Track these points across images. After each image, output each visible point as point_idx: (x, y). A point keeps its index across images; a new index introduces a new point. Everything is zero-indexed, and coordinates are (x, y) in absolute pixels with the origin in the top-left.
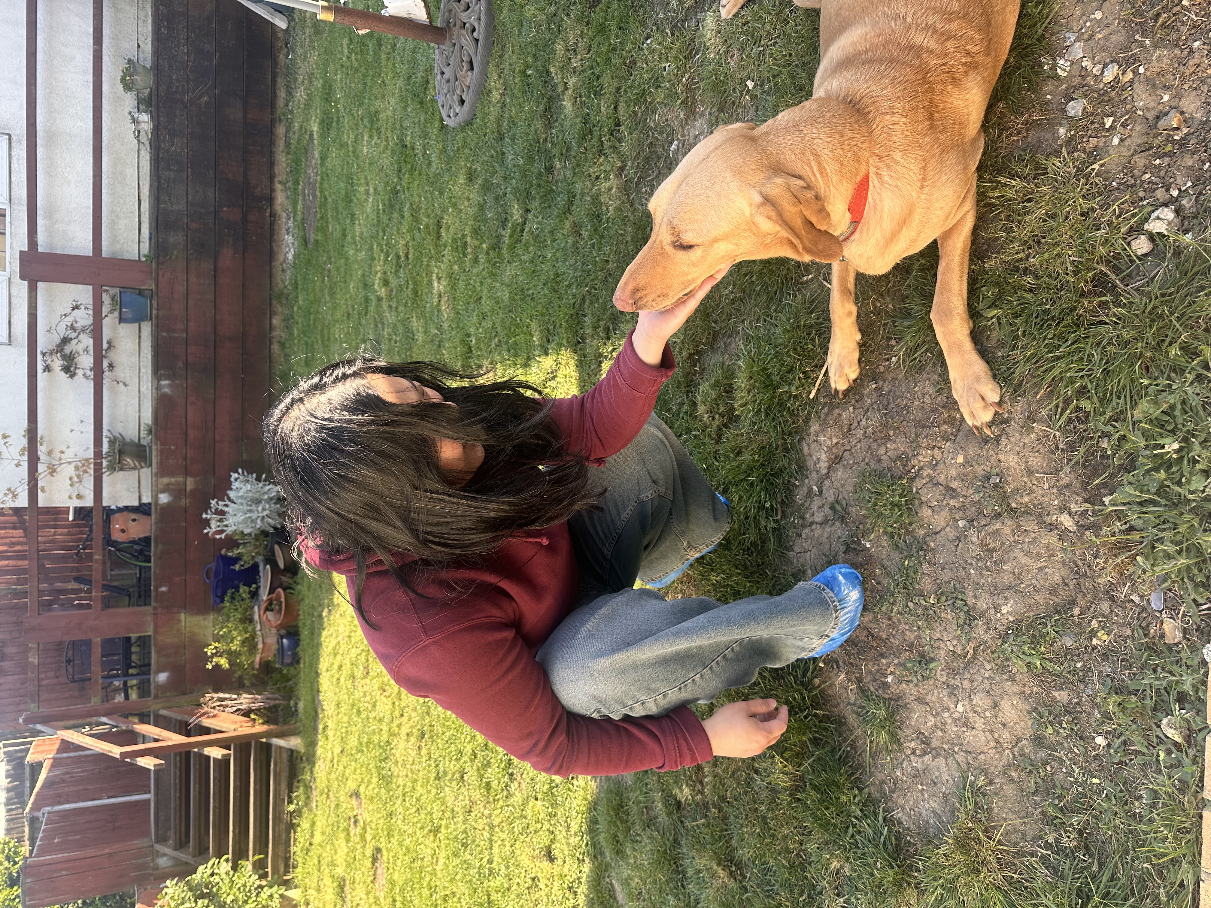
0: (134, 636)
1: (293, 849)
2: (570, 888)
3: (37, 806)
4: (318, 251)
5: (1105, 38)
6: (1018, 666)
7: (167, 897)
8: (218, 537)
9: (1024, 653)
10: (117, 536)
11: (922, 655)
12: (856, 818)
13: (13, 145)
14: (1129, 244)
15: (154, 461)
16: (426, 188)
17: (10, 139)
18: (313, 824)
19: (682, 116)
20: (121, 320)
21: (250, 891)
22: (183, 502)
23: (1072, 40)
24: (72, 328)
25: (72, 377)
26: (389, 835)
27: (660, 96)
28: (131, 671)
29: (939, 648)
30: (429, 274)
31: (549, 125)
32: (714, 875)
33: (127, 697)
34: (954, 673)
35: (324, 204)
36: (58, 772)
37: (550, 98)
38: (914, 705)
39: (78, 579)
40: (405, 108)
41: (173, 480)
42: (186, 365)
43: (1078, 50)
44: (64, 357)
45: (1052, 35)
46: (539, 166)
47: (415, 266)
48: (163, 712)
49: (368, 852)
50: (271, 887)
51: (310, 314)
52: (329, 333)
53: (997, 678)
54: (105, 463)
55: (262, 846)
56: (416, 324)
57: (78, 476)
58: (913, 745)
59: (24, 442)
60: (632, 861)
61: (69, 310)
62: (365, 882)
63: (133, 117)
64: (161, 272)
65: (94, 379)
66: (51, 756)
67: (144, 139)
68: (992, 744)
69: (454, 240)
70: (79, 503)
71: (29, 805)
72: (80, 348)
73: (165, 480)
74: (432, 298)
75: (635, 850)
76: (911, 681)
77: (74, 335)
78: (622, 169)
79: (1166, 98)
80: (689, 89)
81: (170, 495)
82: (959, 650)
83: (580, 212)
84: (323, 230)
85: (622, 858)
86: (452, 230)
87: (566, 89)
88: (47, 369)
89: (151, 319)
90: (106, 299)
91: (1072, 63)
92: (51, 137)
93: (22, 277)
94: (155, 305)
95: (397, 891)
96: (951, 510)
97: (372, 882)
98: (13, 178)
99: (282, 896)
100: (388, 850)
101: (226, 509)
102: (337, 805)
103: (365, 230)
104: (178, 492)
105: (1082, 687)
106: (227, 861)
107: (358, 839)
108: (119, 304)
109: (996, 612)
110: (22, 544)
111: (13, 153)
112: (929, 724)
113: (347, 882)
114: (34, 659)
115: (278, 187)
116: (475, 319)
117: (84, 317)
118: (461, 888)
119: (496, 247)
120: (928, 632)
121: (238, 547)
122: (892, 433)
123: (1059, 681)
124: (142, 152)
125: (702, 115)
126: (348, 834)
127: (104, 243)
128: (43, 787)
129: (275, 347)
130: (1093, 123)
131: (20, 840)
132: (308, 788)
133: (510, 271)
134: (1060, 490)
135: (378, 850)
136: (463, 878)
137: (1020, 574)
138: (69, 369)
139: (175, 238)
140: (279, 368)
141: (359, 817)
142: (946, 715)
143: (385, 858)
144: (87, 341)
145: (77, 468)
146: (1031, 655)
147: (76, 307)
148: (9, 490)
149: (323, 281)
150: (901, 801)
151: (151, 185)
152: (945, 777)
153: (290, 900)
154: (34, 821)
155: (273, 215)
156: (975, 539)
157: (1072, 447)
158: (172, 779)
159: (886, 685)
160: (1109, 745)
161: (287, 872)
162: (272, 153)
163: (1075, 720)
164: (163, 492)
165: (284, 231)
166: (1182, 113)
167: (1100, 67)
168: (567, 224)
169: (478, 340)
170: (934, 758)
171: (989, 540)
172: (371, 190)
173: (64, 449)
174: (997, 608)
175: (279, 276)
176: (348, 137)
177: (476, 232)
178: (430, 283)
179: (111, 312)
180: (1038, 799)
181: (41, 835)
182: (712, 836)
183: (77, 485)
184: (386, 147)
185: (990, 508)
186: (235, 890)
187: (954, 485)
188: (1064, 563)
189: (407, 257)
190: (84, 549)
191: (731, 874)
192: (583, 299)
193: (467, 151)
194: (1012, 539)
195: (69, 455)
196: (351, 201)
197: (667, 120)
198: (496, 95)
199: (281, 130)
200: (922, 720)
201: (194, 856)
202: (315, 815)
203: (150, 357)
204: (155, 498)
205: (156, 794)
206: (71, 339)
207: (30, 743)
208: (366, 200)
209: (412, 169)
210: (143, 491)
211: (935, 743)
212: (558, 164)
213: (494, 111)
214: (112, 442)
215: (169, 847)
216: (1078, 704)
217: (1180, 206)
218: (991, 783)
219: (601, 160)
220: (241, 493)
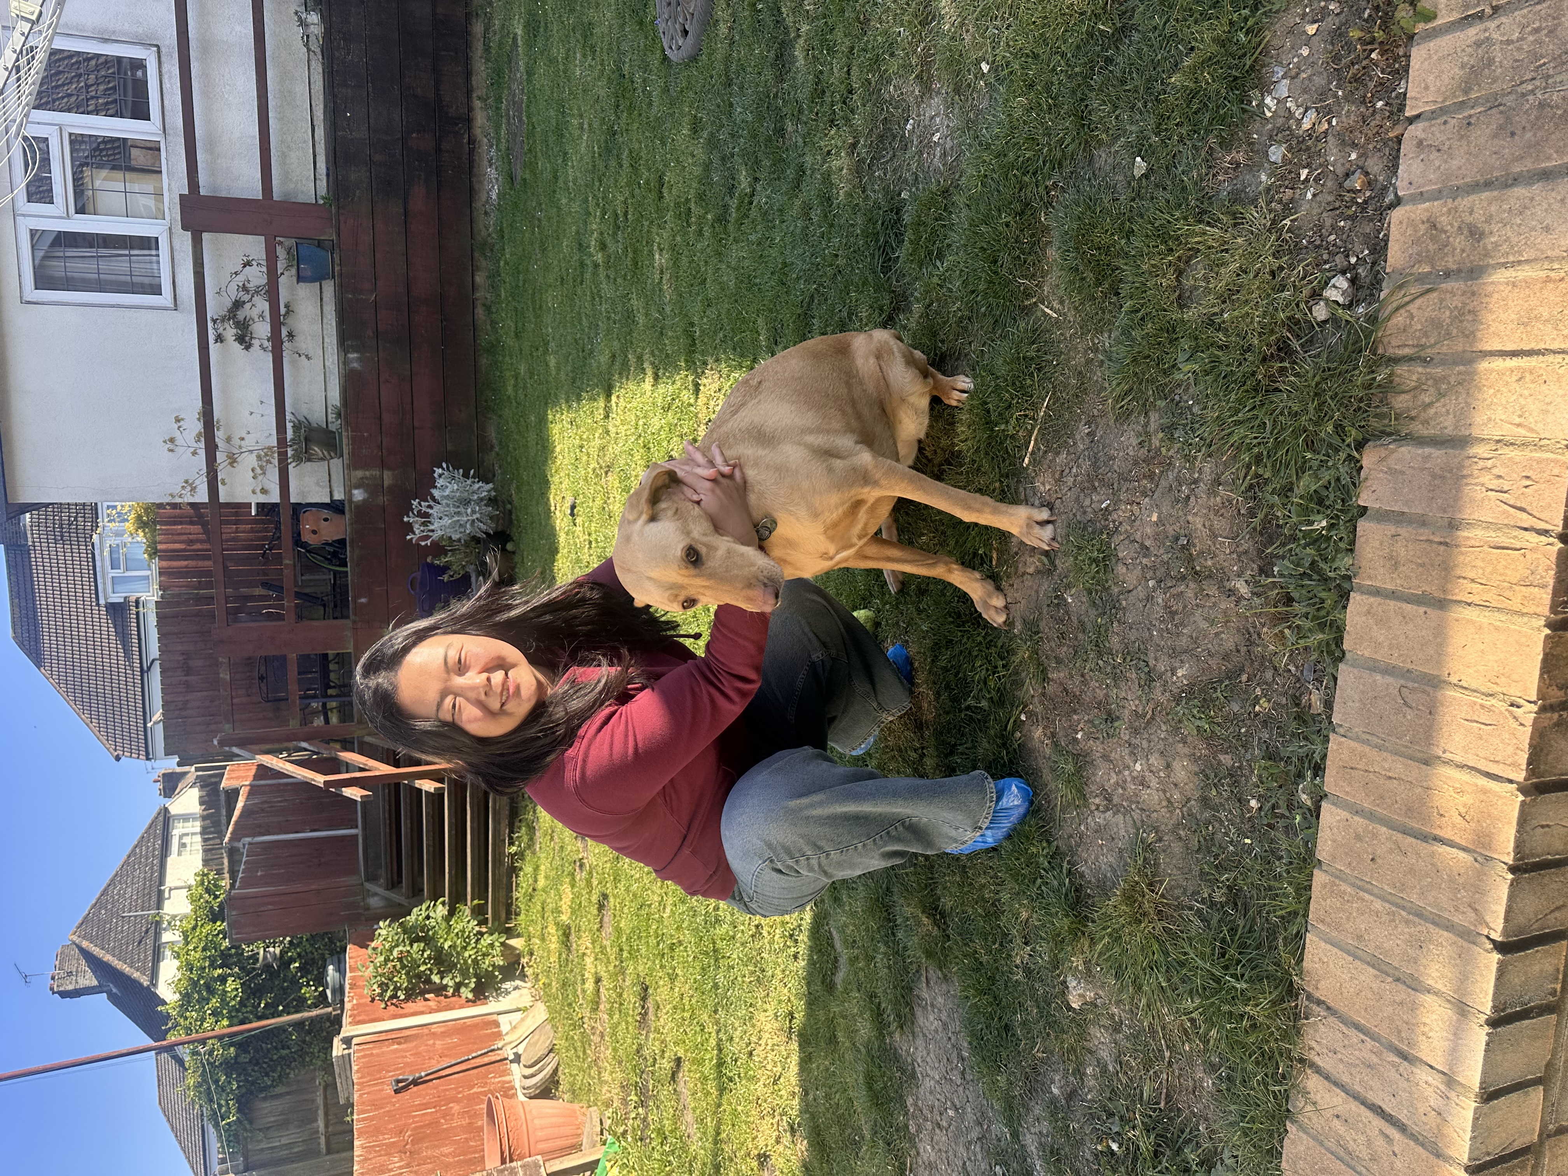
0: (330, 652)
1: (515, 895)
2: (791, 936)
3: (235, 837)
4: (525, 192)
5: (1309, 78)
6: (1188, 729)
7: (381, 939)
8: (423, 543)
9: (1194, 716)
10: (307, 537)
11: (1109, 713)
12: (1044, 870)
13: (163, 59)
14: (1310, 310)
15: (345, 451)
16: (647, 134)
17: (159, 52)
18: (536, 869)
19: (917, 93)
20: (300, 279)
21: (468, 937)
22: (380, 500)
23: (1280, 75)
24: (245, 288)
25: (248, 348)
26: (616, 880)
27: (893, 66)
28: (330, 692)
29: (1124, 707)
30: (650, 243)
31: (780, 78)
32: (919, 924)
33: (327, 721)
34: (1136, 732)
35: (531, 134)
36: (256, 801)
37: (783, 44)
38: (1099, 762)
39: (266, 585)
40: (622, 26)
41: (367, 473)
42: (377, 333)
43: (1283, 89)
44: (238, 325)
45: (1263, 66)
46: (767, 127)
47: (634, 229)
48: (368, 739)
49: (594, 898)
50: (492, 934)
51: (519, 273)
52: (541, 299)
53: (1171, 740)
54: (290, 452)
55: (481, 891)
56: (636, 303)
57: (261, 467)
58: (1097, 801)
59: (199, 427)
60: (847, 908)
61: (240, 267)
62: (590, 930)
63: (300, 18)
64: (341, 218)
65: (272, 351)
66: (247, 783)
67: (315, 46)
68: (1164, 803)
69: (677, 205)
70: (263, 499)
71: (228, 835)
72: (255, 313)
73: (359, 473)
74: (653, 274)
75: (850, 897)
76: (1097, 738)
77: (246, 297)
78: (854, 146)
79: (1353, 156)
80: (926, 62)
81: (366, 491)
82: (1140, 710)
83: (810, 190)
84: (531, 166)
85: (839, 906)
86: (674, 191)
87: (799, 36)
88: (219, 338)
89: (333, 277)
90: (281, 252)
91: (1279, 102)
92: (206, 48)
93: (185, 228)
94: (337, 261)
95: (624, 940)
96: (1143, 569)
97: (598, 930)
98: (166, 102)
99: (503, 944)
100: (615, 896)
101: (431, 511)
102: (562, 847)
103: (579, 175)
104: (374, 488)
105: (1243, 751)
106: (443, 903)
107: (583, 884)
108: (297, 259)
109: (1173, 674)
110: (201, 541)
111: (164, 70)
112: (1112, 781)
113: (573, 931)
114: (225, 676)
115: (477, 104)
116: (699, 306)
117: (257, 276)
118: (687, 936)
119: (722, 219)
120: (1115, 691)
121: (446, 555)
122: (1097, 484)
123: (1226, 745)
124: (313, 63)
125: (938, 93)
126: (573, 879)
127: (275, 182)
128: (241, 816)
129: (480, 311)
130: (1290, 172)
131: (219, 872)
132: (532, 830)
133: (737, 253)
134: (1239, 556)
135: (605, 896)
136: (690, 925)
137: (1197, 638)
138: (244, 339)
139: (357, 175)
140: (485, 339)
141: (585, 861)
142: (1127, 773)
143: (612, 904)
144: (262, 305)
145: (259, 458)
146: (1200, 718)
147: (247, 264)
148: (186, 482)
149: (533, 233)
150: (1085, 855)
151: (325, 106)
152: (1122, 832)
153: (513, 948)
154: (233, 853)
155: (472, 141)
156: (1160, 601)
157: (1252, 514)
158: (381, 812)
159: (1075, 740)
160: (1260, 809)
161: (508, 919)
162: (468, 60)
163: (1235, 783)
164: (356, 488)
165: (486, 163)
166: (1367, 174)
167: (1301, 110)
168: (798, 203)
169: (702, 331)
170: (1115, 814)
171: (1172, 602)
172: (586, 126)
173: (244, 435)
174: (1173, 671)
175: (481, 221)
176: (558, 51)
177: (701, 197)
178: (651, 254)
179: (287, 268)
180: (1200, 856)
181: (243, 867)
182: (919, 884)
183: (260, 478)
184: (602, 72)
185: (1176, 570)
186: (452, 935)
187: (1148, 543)
188: (1238, 630)
189: (626, 214)
190: (270, 549)
191: (936, 923)
192: (812, 297)
193: (691, 94)
194: (1194, 603)
195: (250, 442)
196: (562, 136)
197: (902, 93)
198: (723, 29)
199: (478, 28)
200: (1106, 777)
201: (408, 898)
202: (539, 858)
203: (334, 324)
204: (348, 493)
205: (364, 829)
206: (244, 303)
207: (224, 767)
208: (580, 137)
209: (631, 108)
210: (334, 485)
211: (1116, 800)
212: (790, 127)
213: (721, 49)
214: (296, 428)
215: (380, 886)
216: (1239, 767)
217: (1357, 274)
218: (1160, 840)
219: (832, 132)
220: (447, 492)
